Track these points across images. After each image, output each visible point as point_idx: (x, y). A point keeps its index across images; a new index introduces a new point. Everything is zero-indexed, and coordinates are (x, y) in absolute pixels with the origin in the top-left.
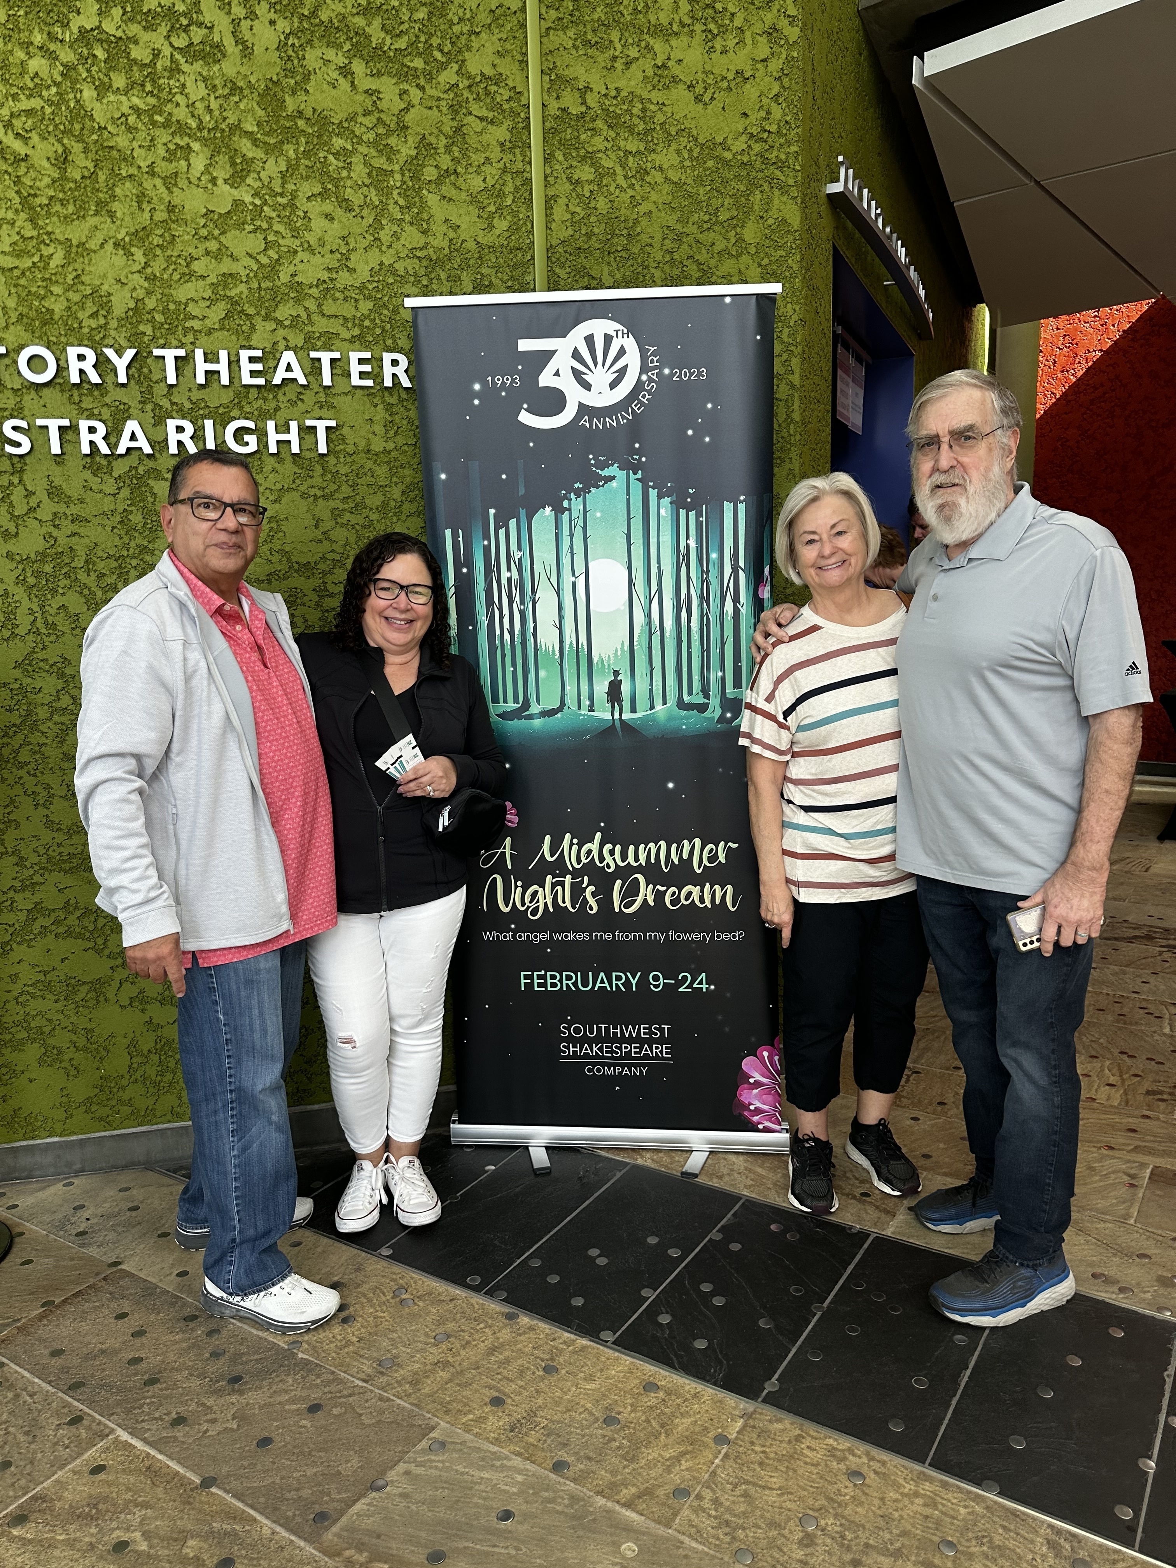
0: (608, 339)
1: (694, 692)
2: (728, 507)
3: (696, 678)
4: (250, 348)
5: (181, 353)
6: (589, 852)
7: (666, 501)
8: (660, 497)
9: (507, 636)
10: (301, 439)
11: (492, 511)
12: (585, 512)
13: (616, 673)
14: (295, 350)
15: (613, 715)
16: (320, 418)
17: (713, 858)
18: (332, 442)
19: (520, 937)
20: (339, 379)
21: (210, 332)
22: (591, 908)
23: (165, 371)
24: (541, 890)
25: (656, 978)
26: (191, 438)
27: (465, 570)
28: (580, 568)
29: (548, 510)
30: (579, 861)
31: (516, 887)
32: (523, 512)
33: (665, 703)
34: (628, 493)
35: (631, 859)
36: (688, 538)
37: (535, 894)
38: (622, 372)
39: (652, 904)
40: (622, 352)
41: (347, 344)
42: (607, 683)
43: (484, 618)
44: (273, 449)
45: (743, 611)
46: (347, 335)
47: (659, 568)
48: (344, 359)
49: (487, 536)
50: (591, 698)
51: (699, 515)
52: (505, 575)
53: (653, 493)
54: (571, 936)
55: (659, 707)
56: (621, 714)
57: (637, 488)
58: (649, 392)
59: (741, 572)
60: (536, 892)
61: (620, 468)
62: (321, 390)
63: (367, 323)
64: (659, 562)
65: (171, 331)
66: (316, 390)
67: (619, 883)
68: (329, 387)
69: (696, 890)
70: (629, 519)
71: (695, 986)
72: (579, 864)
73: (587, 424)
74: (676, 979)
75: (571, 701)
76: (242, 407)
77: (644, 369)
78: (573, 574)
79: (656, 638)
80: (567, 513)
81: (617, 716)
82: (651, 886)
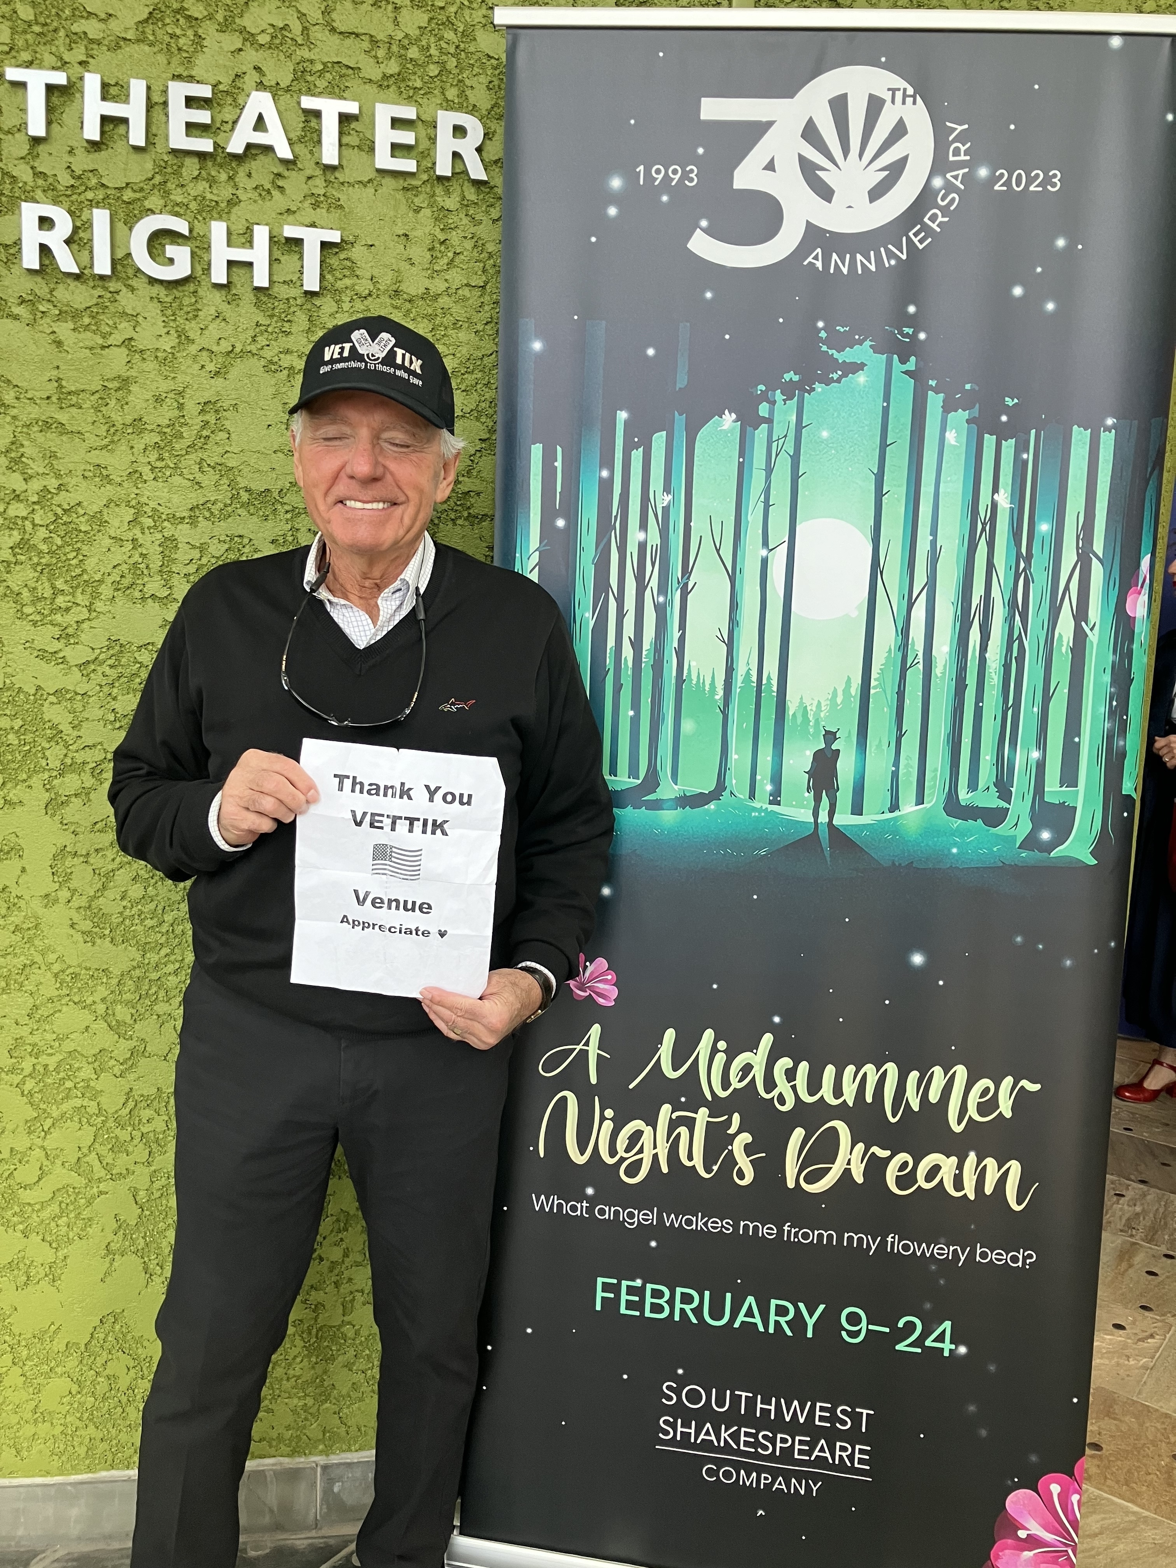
0: (875, 106)
1: (982, 785)
2: (1080, 437)
3: (987, 757)
4: (191, 79)
5: (60, 78)
6: (747, 1069)
7: (960, 416)
8: (948, 408)
9: (628, 652)
10: (273, 261)
11: (622, 416)
12: (799, 426)
13: (830, 736)
14: (275, 91)
15: (816, 814)
16: (313, 225)
17: (988, 1106)
18: (332, 271)
19: (603, 1213)
20: (353, 155)
21: (118, 43)
22: (741, 1176)
23: (24, 111)
24: (648, 1130)
25: (854, 1319)
26: (68, 242)
27: (561, 523)
28: (779, 532)
29: (729, 418)
30: (726, 1083)
31: (603, 1119)
32: (680, 421)
33: (920, 801)
34: (887, 397)
35: (826, 1091)
36: (995, 489)
37: (637, 1136)
38: (897, 169)
39: (859, 1179)
40: (899, 131)
41: (372, 89)
42: (809, 755)
43: (588, 614)
44: (219, 275)
45: (1093, 637)
46: (374, 72)
47: (934, 543)
48: (365, 119)
49: (607, 461)
50: (777, 779)
51: (1021, 448)
52: (635, 536)
53: (935, 402)
54: (699, 1223)
55: (908, 807)
56: (831, 814)
57: (904, 388)
58: (945, 210)
59: (1095, 563)
60: (638, 1135)
61: (876, 350)
62: (318, 172)
63: (413, 52)
64: (934, 532)
65: (46, 37)
66: (309, 172)
67: (799, 1133)
68: (333, 168)
69: (948, 1165)
70: (884, 446)
71: (928, 1343)
72: (725, 1089)
73: (819, 264)
74: (893, 1325)
75: (737, 782)
76: (167, 193)
77: (940, 165)
78: (765, 543)
79: (915, 678)
80: (764, 427)
81: (823, 818)
82: (860, 1146)
